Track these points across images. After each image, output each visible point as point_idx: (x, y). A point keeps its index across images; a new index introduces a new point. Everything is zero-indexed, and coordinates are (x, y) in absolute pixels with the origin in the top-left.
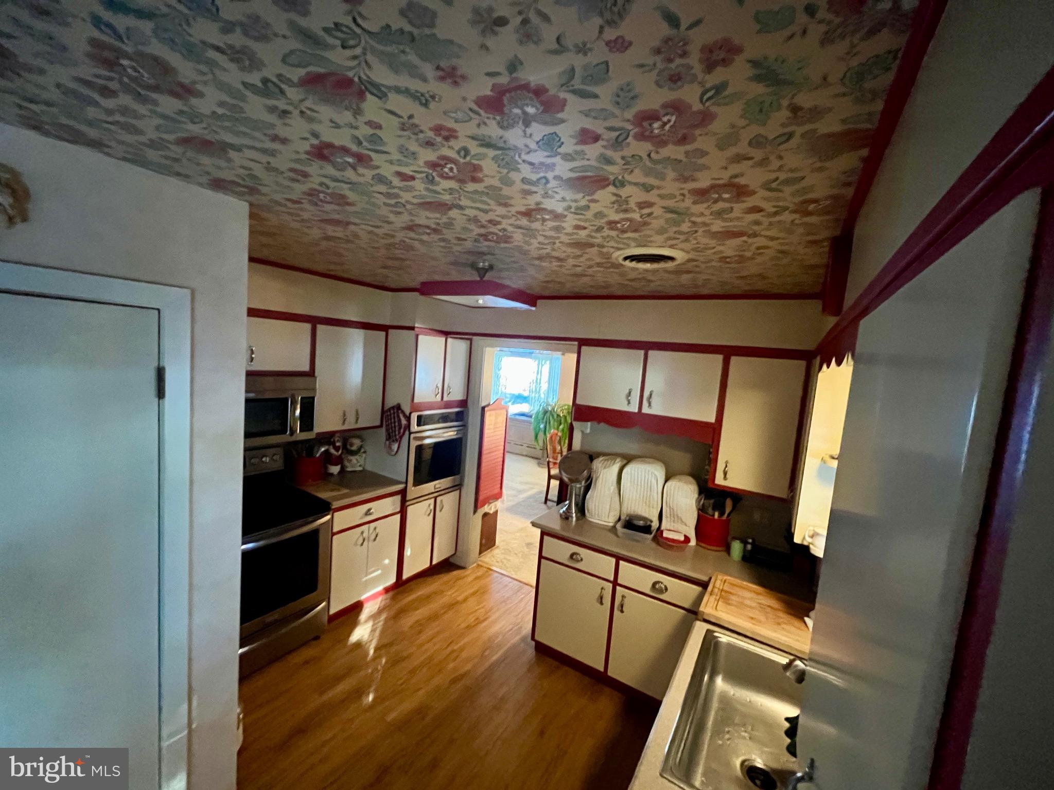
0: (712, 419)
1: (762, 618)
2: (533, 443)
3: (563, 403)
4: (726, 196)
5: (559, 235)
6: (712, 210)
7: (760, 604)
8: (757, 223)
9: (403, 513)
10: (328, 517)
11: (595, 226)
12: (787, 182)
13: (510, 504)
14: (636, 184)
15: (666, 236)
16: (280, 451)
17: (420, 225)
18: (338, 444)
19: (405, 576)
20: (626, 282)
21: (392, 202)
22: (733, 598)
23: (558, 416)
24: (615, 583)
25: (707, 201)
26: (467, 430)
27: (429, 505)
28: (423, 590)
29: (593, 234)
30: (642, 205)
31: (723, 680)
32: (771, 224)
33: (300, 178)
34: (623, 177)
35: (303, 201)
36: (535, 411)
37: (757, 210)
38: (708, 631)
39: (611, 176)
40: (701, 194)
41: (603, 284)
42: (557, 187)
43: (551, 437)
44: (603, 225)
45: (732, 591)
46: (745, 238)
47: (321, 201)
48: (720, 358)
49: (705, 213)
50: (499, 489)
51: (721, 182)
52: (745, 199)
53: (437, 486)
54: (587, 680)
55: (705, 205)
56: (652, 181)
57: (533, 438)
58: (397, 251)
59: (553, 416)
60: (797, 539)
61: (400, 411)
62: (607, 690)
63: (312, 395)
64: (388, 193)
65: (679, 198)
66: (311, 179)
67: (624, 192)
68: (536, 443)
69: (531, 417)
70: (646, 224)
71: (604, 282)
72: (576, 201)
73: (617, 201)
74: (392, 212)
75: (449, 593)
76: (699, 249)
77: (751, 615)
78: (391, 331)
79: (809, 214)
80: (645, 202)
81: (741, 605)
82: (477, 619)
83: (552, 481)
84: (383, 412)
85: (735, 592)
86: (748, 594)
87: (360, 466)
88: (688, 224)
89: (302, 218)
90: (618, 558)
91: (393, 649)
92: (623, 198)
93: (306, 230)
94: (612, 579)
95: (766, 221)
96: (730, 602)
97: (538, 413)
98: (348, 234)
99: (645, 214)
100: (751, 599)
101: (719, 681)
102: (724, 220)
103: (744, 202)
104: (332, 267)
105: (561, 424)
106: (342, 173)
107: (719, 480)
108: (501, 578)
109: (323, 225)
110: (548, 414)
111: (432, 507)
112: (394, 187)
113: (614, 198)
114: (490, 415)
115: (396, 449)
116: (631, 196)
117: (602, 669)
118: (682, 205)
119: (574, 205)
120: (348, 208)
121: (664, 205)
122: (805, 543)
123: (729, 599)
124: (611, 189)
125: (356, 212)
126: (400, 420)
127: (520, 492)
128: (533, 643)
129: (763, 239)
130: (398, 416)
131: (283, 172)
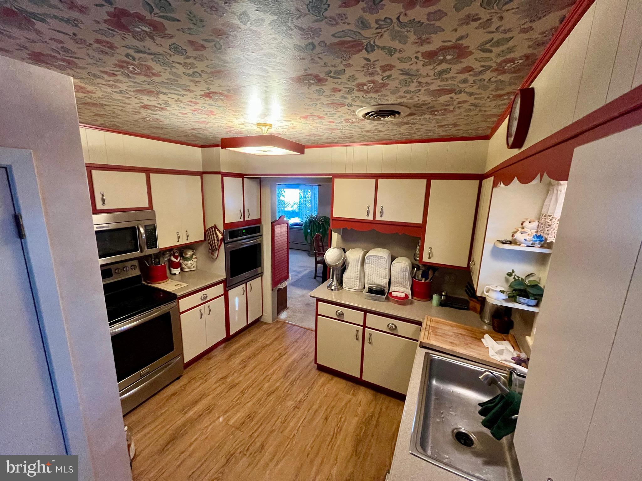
0: (420, 222)
1: (457, 342)
2: (304, 241)
3: (321, 215)
4: (449, 57)
5: (321, 97)
6: (436, 71)
7: (454, 333)
8: (465, 81)
9: (226, 294)
10: (175, 303)
11: (347, 88)
12: (499, 43)
13: (293, 281)
14: (383, 48)
15: (398, 95)
16: (136, 263)
17: (216, 93)
18: (176, 255)
19: (232, 333)
20: (364, 133)
21: (191, 71)
22: (438, 331)
23: (319, 223)
24: (364, 326)
25: (434, 63)
26: (263, 239)
27: (243, 288)
28: (244, 340)
29: (345, 95)
30: (385, 68)
31: (436, 381)
32: (474, 82)
33: (107, 49)
34: (374, 42)
35: (116, 73)
36: (304, 222)
37: (469, 69)
38: (426, 353)
39: (364, 41)
40: (431, 56)
41: (348, 135)
42: (321, 53)
43: (316, 238)
44: (353, 87)
45: (437, 326)
46: (453, 95)
47: (131, 72)
48: (424, 181)
49: (430, 74)
50: (286, 274)
51: (449, 44)
52: (462, 60)
53: (246, 276)
54: (350, 384)
55: (432, 67)
56: (396, 45)
57: (304, 239)
58: (200, 116)
59: (316, 225)
60: (478, 294)
61: (216, 230)
62: (363, 388)
63: (153, 223)
64: (185, 63)
65: (414, 60)
66: (117, 51)
67: (372, 57)
68: (306, 242)
69: (301, 225)
70: (385, 85)
71: (349, 133)
72: (335, 66)
73: (366, 64)
74: (191, 81)
75: (260, 340)
76: (418, 105)
77: (450, 340)
78: (204, 175)
79: (504, 72)
80: (387, 65)
81: (444, 335)
82: (280, 354)
83: (318, 265)
84: (205, 231)
85: (439, 327)
86: (447, 328)
87: (194, 267)
88: (415, 84)
89: (120, 89)
90: (366, 311)
91: (229, 380)
92: (372, 61)
93: (127, 101)
94: (362, 324)
95: (471, 79)
96: (438, 334)
97: (306, 223)
98: (160, 102)
99: (385, 77)
100: (448, 330)
101: (434, 382)
102: (442, 80)
103: (461, 62)
104: (154, 131)
105: (321, 229)
106: (143, 44)
107: (425, 259)
108: (292, 328)
109: (139, 95)
110: (312, 223)
111: (245, 289)
112: (189, 57)
113: (366, 62)
114: (277, 228)
115: (216, 255)
116: (378, 60)
117: (358, 376)
118: (414, 67)
119: (333, 69)
120: (155, 79)
121: (401, 68)
122: (483, 296)
123: (436, 332)
124: (364, 53)
125: (163, 83)
126: (217, 236)
127: (299, 272)
128: (316, 365)
129: (465, 95)
130: (216, 233)
131: (91, 44)
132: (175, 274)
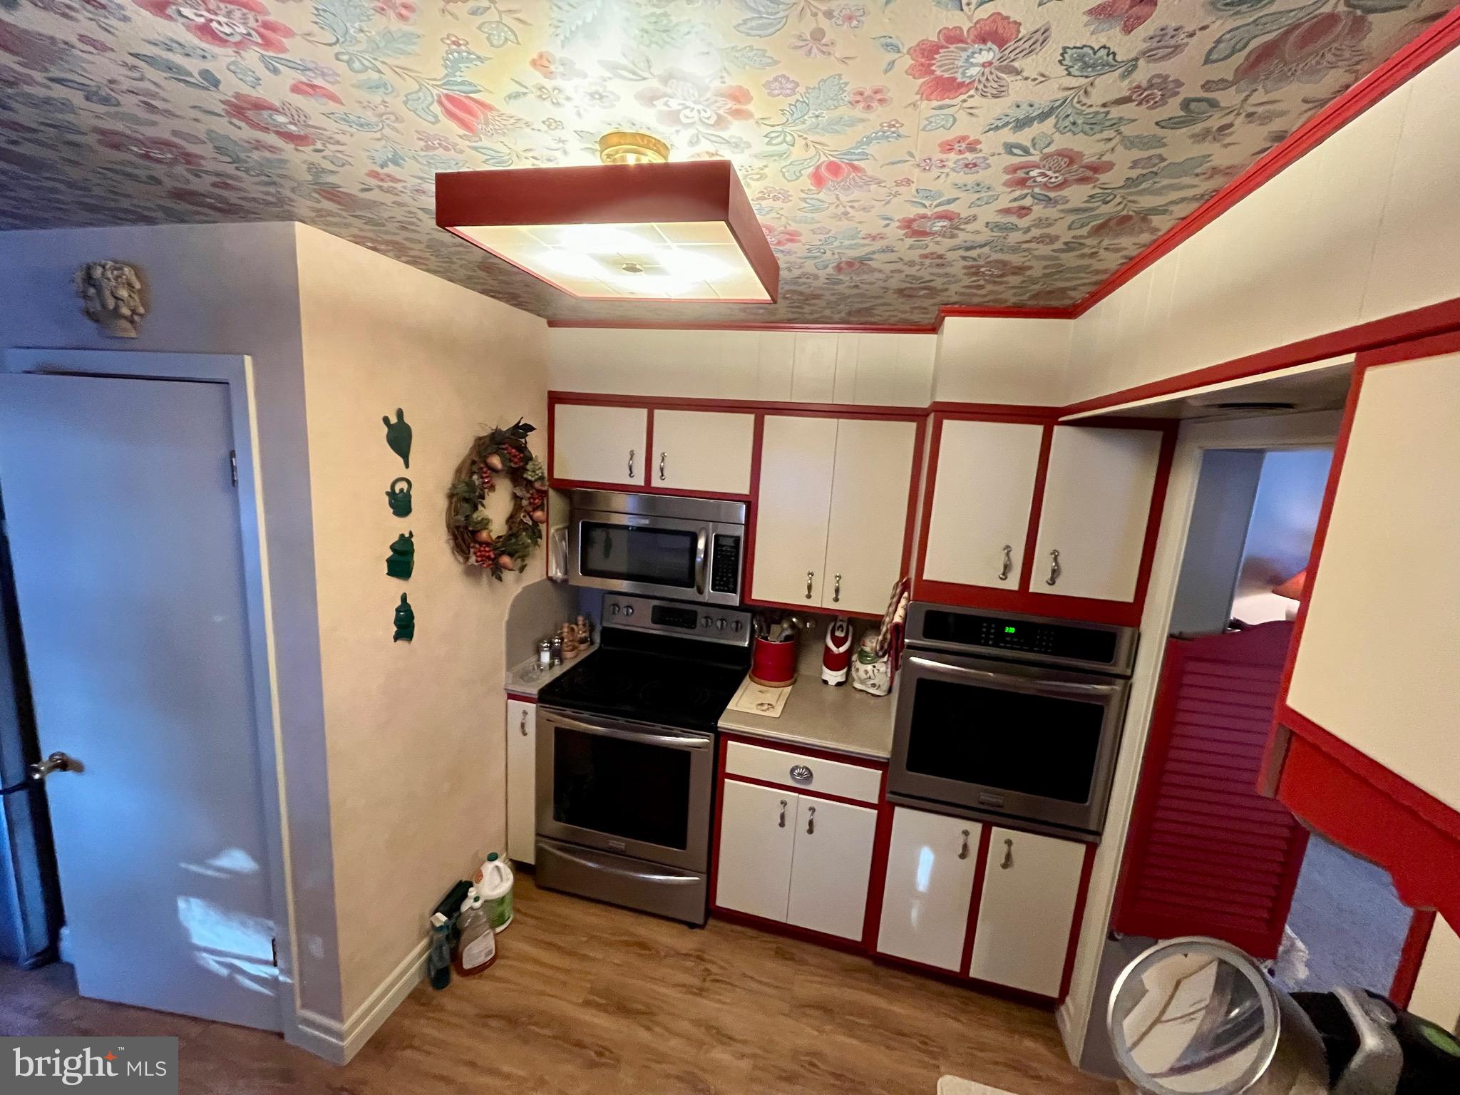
132: (826, 682)
